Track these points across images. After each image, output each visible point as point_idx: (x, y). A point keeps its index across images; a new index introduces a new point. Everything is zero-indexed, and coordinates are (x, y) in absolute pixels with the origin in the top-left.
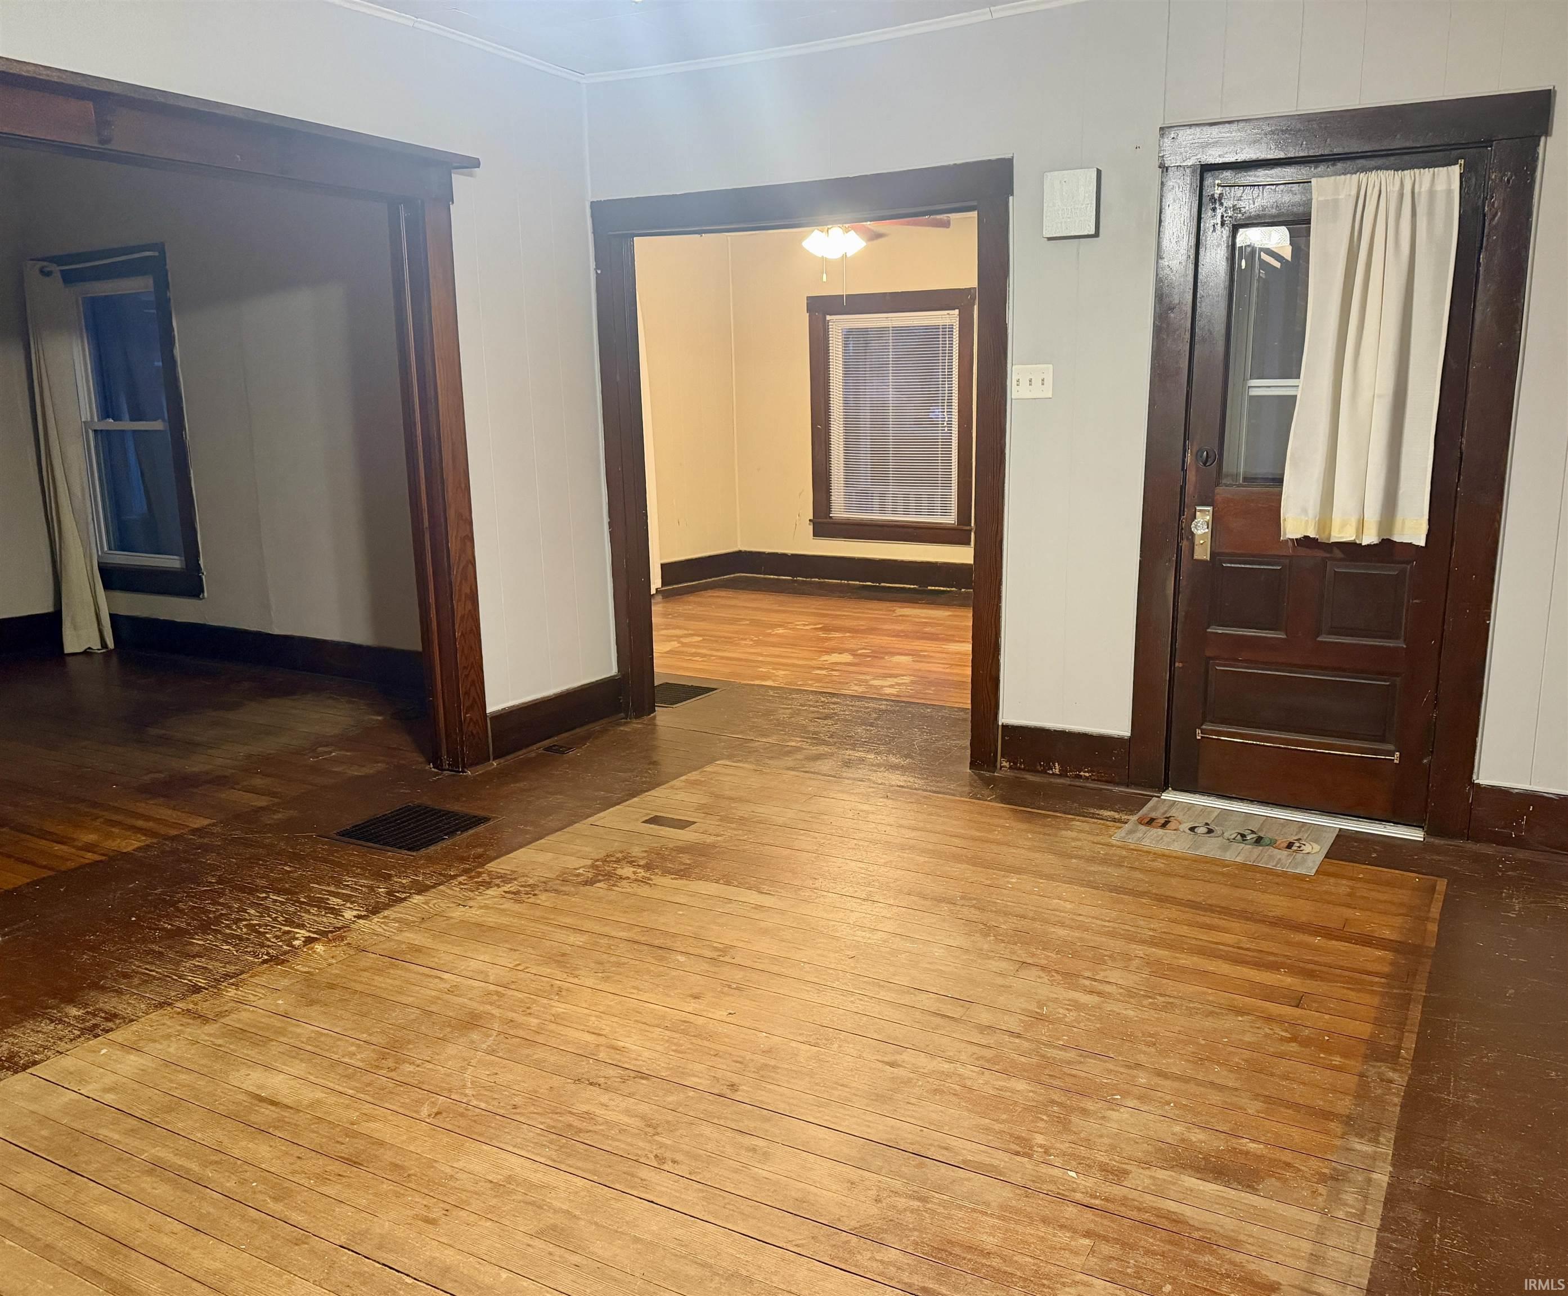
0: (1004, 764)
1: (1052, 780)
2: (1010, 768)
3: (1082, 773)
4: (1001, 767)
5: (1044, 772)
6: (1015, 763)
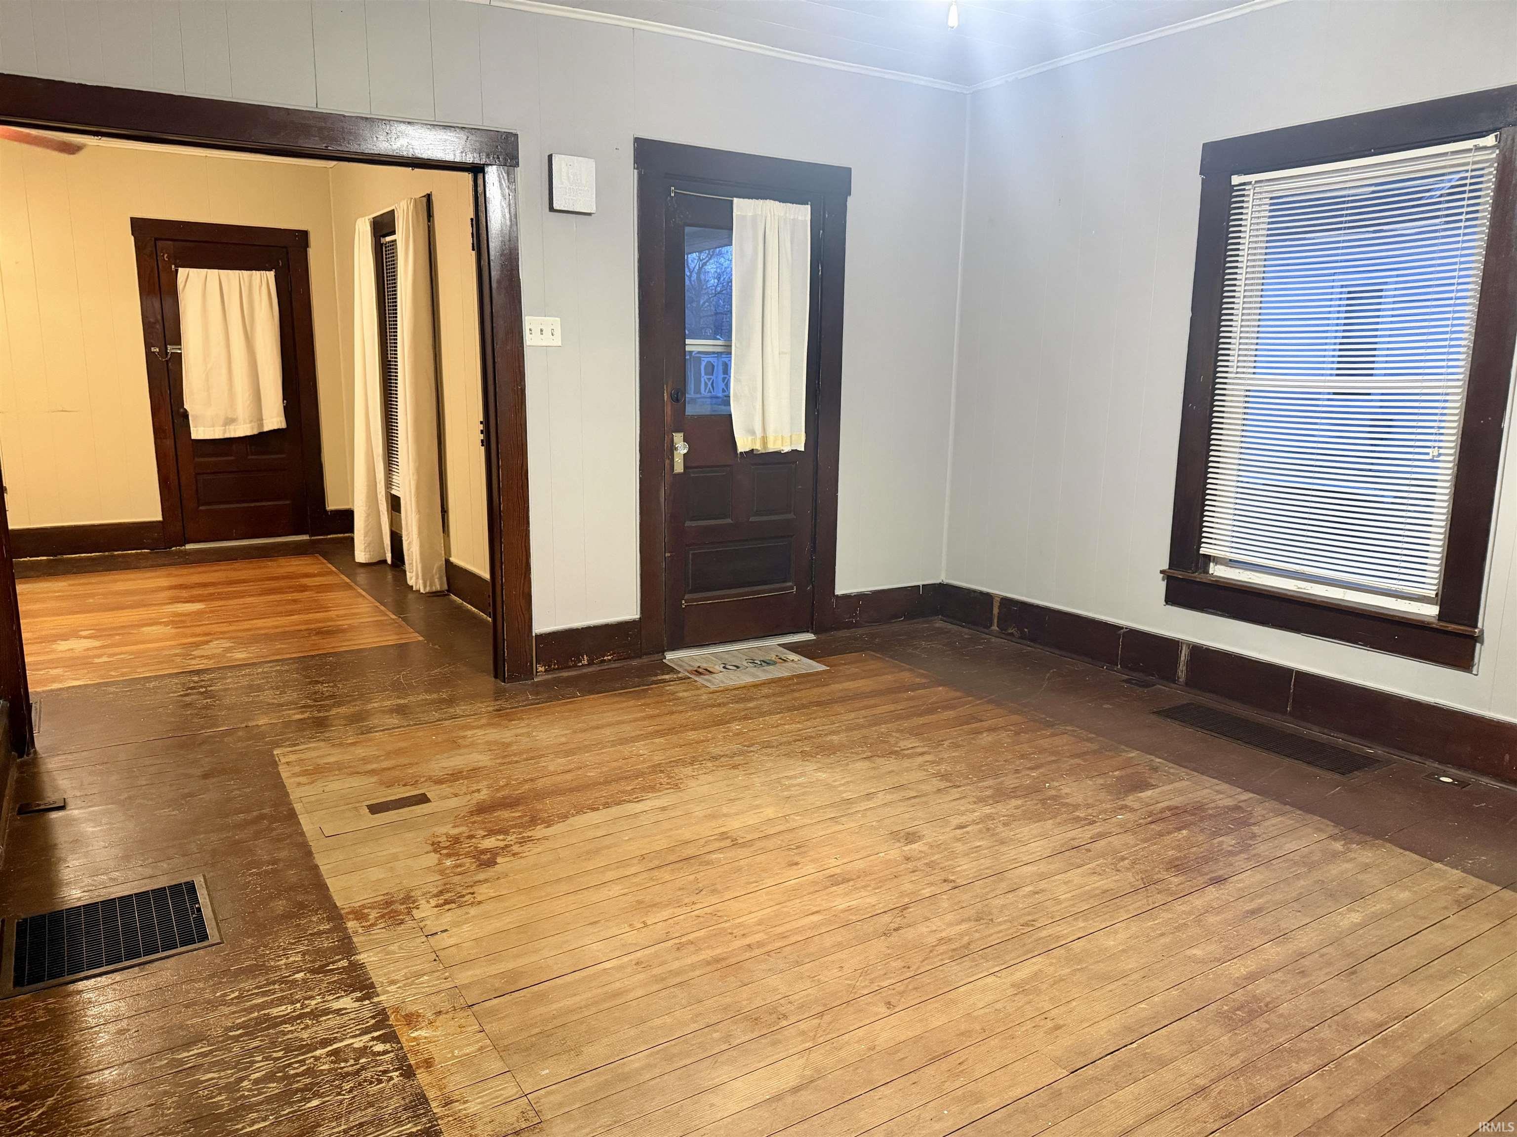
0: (540, 669)
1: (585, 671)
2: (546, 671)
3: (606, 658)
4: (537, 672)
5: (575, 666)
6: (549, 666)
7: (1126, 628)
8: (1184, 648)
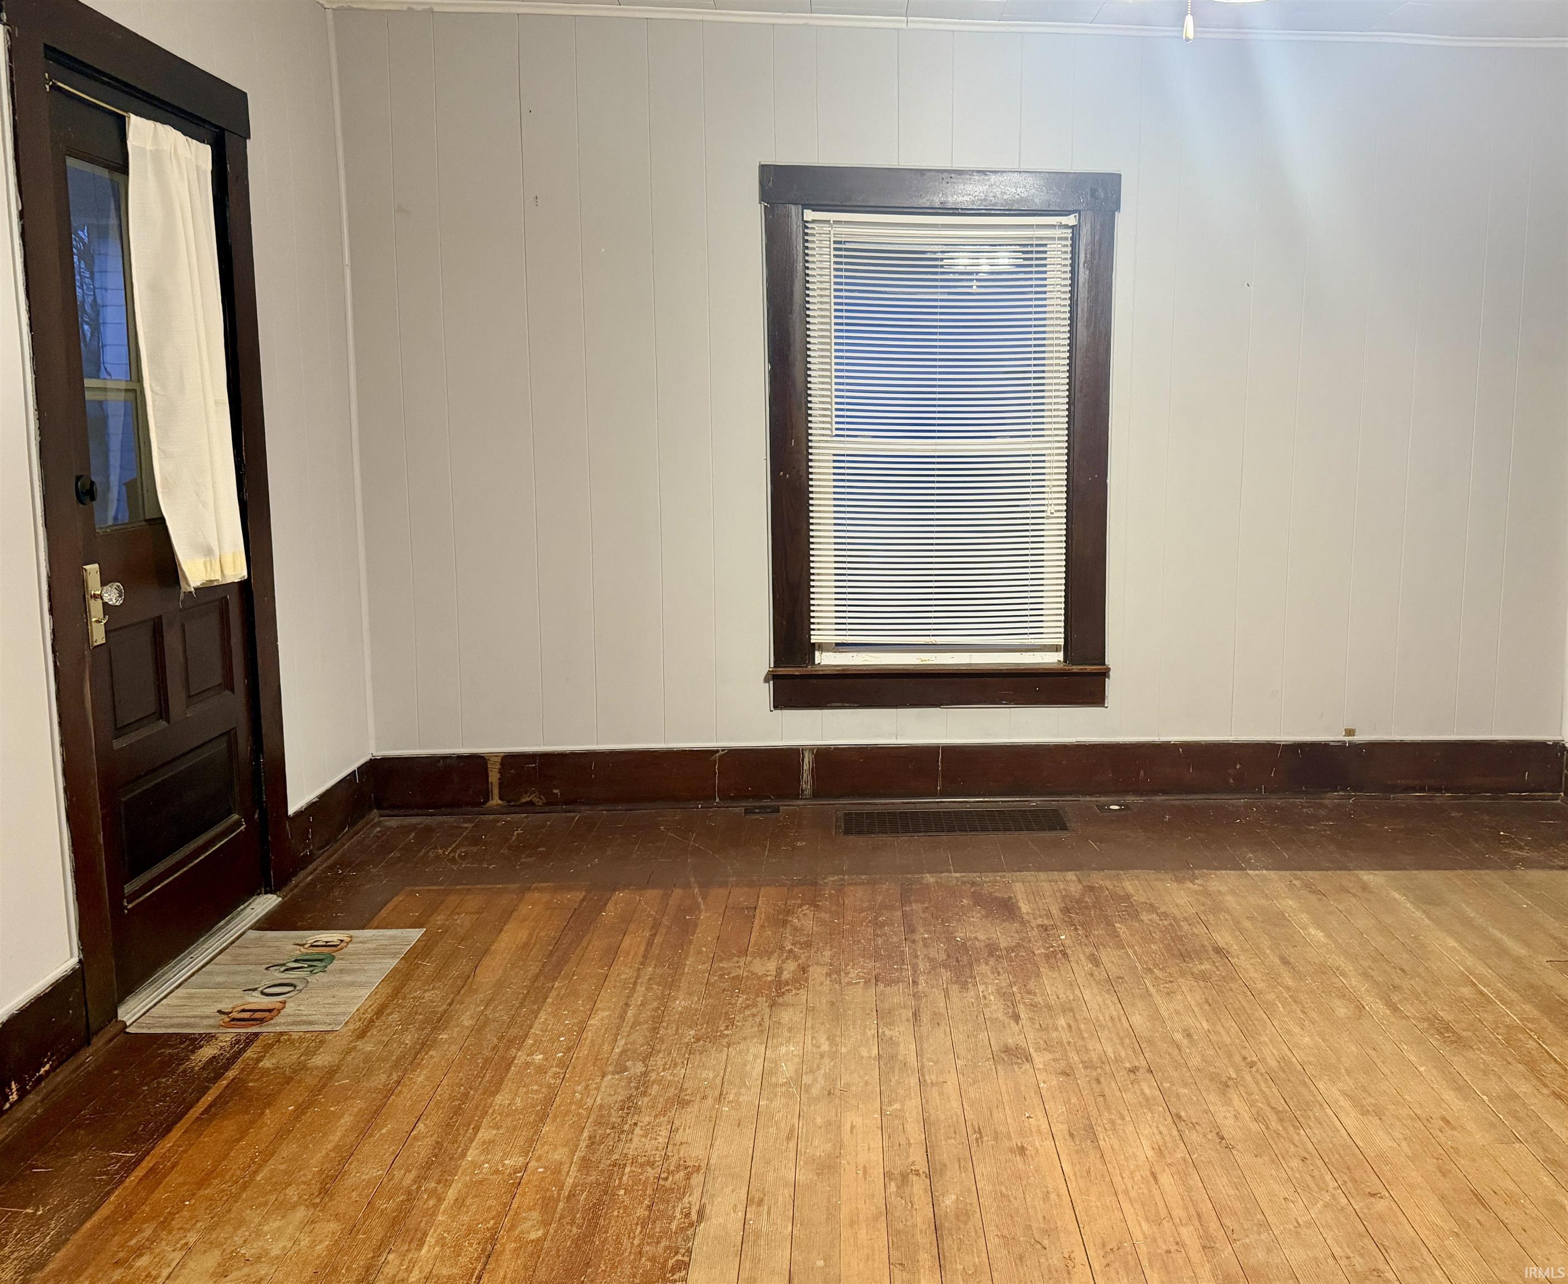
3: (42, 1071)
7: (723, 750)
8: (806, 755)
